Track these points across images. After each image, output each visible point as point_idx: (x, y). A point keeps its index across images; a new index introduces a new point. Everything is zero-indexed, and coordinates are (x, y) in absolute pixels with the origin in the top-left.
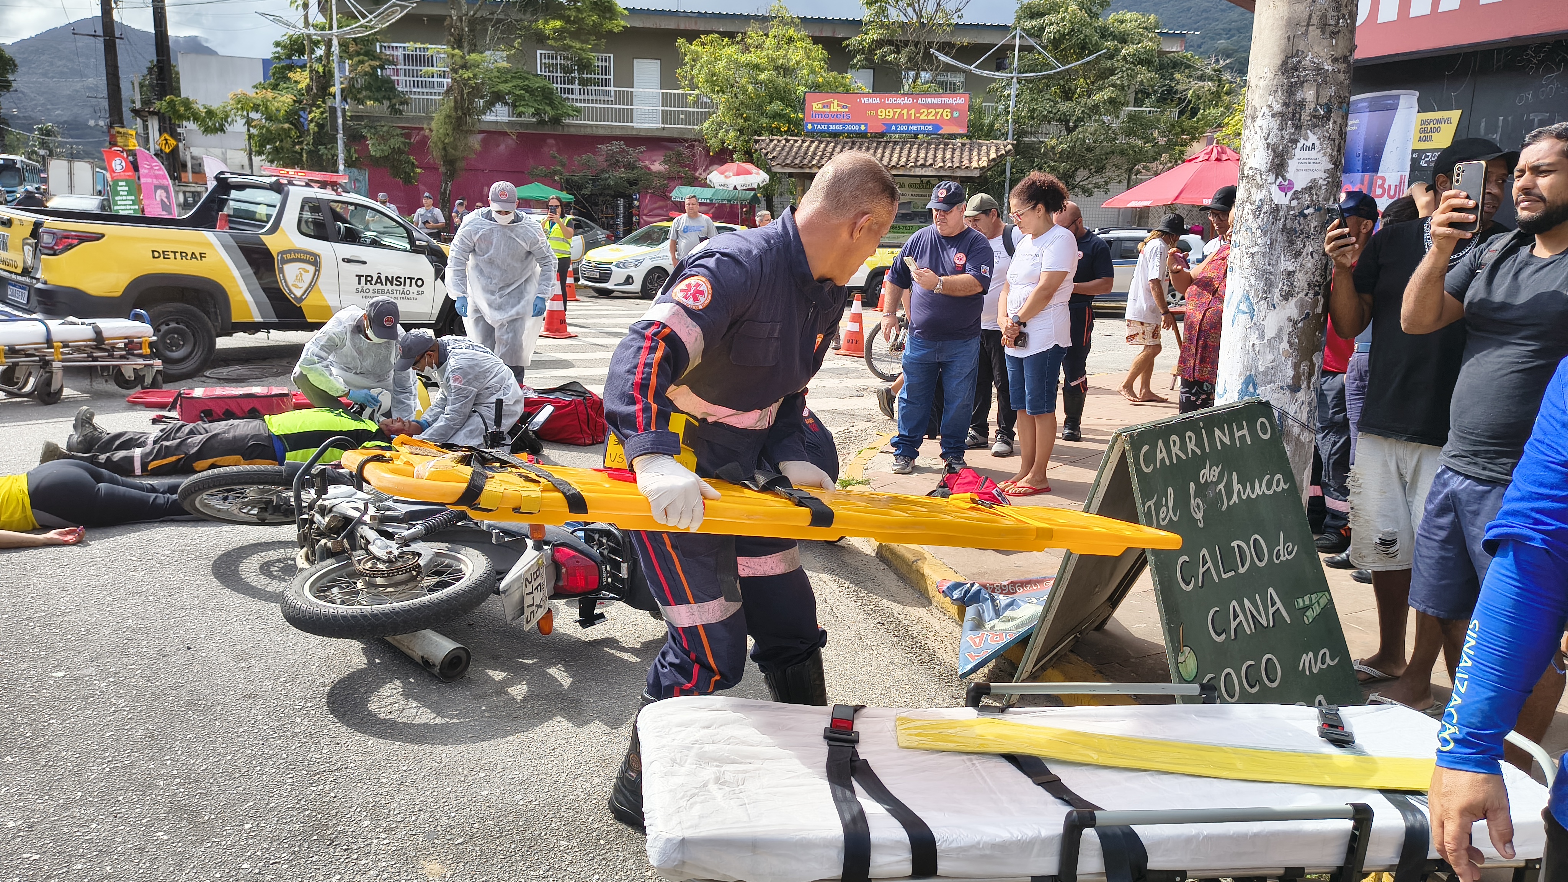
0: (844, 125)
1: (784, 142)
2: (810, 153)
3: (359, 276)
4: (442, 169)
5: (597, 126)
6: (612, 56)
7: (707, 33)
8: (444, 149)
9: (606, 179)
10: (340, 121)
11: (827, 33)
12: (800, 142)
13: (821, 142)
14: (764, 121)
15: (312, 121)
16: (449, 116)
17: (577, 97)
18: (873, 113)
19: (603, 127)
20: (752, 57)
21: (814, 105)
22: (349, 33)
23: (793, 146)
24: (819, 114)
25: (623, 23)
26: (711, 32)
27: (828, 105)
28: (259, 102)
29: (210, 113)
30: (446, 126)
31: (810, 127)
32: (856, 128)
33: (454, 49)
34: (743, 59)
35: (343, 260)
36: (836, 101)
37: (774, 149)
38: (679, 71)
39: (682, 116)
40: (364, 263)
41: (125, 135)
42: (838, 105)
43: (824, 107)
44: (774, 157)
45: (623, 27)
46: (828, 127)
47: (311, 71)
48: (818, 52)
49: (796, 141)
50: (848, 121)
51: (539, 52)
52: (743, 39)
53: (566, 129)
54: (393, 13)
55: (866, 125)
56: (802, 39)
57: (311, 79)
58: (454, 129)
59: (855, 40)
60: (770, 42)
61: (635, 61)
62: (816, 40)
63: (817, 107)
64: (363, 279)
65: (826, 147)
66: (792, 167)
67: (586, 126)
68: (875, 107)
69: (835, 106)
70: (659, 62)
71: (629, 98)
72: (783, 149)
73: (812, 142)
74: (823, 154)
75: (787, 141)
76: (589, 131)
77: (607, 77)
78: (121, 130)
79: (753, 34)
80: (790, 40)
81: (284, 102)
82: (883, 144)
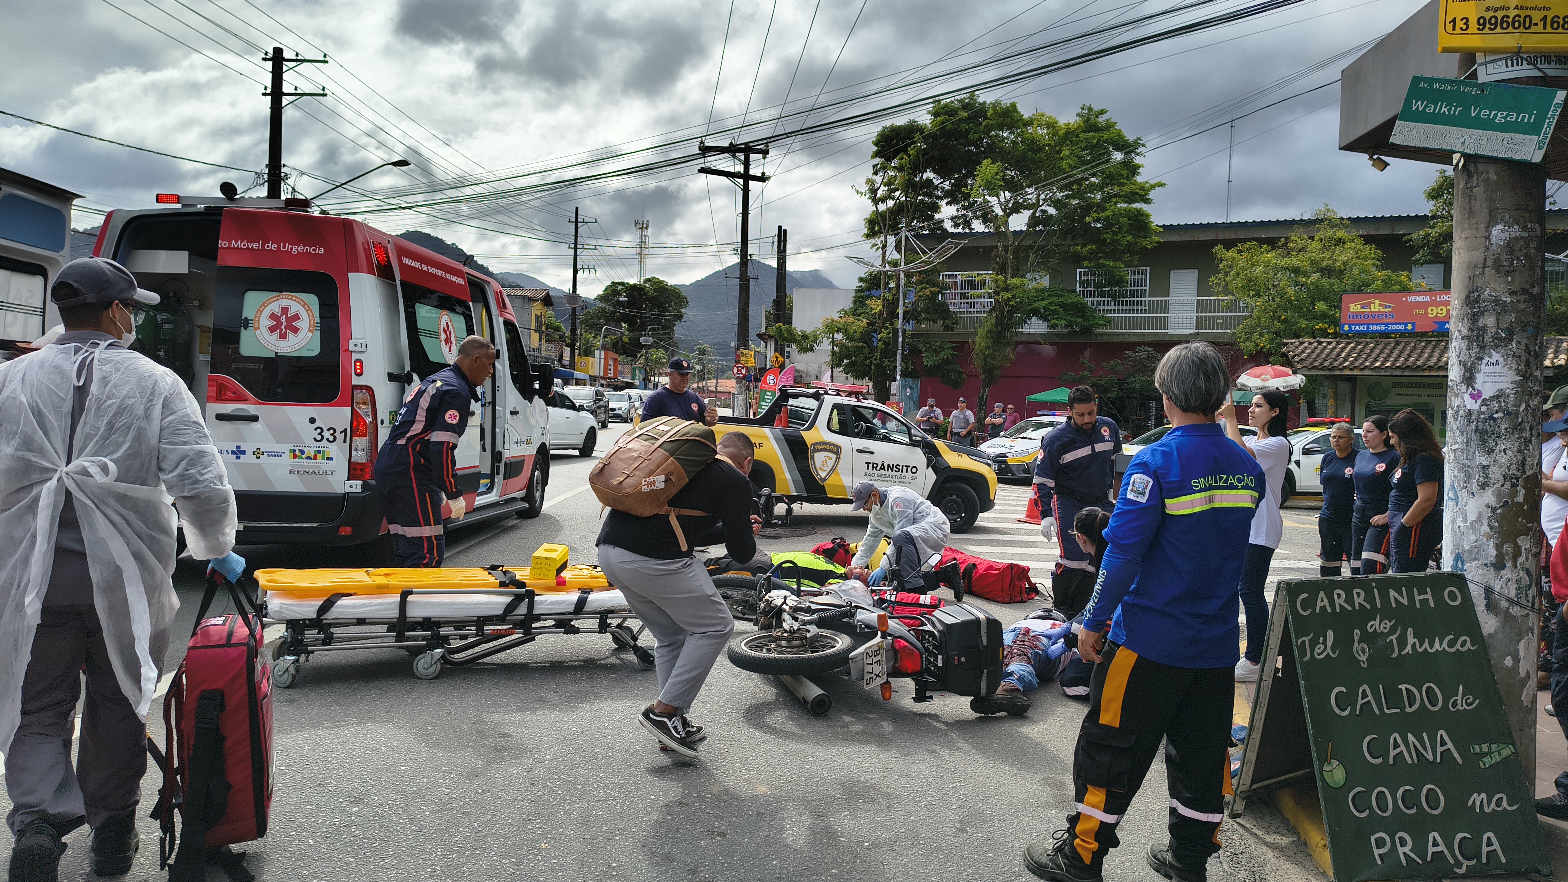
0: (1387, 324)
1: (1315, 344)
2: (1343, 355)
3: (868, 463)
4: (982, 377)
5: (1129, 334)
6: (1148, 269)
7: (1245, 241)
8: (985, 359)
9: (1133, 382)
10: (900, 339)
11: (1385, 231)
12: (1334, 344)
13: (1358, 343)
14: (1303, 323)
15: (880, 340)
16: (991, 332)
17: (1111, 310)
18: (1422, 311)
19: (1136, 334)
20: (1294, 261)
21: (1352, 306)
22: (913, 268)
23: (1325, 348)
24: (1357, 315)
25: (1157, 239)
26: (1250, 240)
27: (1368, 306)
28: (841, 326)
29: (805, 337)
30: (988, 340)
31: (1346, 328)
32: (1402, 327)
33: (997, 274)
34: (1284, 262)
35: (858, 451)
36: (1377, 301)
37: (1303, 352)
38: (1213, 278)
39: (1219, 321)
40: (873, 453)
41: (745, 355)
42: (1380, 305)
43: (1363, 308)
44: (1301, 360)
45: (1157, 242)
46: (1368, 328)
47: (884, 300)
48: (1369, 250)
49: (1329, 343)
50: (1391, 320)
51: (1078, 270)
52: (1285, 244)
53: (1099, 338)
54: (949, 249)
55: (1413, 324)
56: (1352, 241)
57: (883, 306)
58: (994, 342)
59: (1418, 235)
60: (1315, 245)
61: (1172, 272)
62: (1368, 239)
63: (1354, 308)
64: (871, 466)
65: (1364, 347)
66: (1320, 369)
67: (1119, 334)
68: (1425, 305)
69: (1376, 306)
70: (1196, 271)
71: (1165, 307)
72: (1313, 352)
73: (1349, 343)
74: (1359, 355)
75: (1320, 343)
76: (1121, 339)
77: (1143, 288)
78: (744, 351)
79: (1297, 238)
80: (1341, 241)
81: (860, 326)
82: (1433, 343)
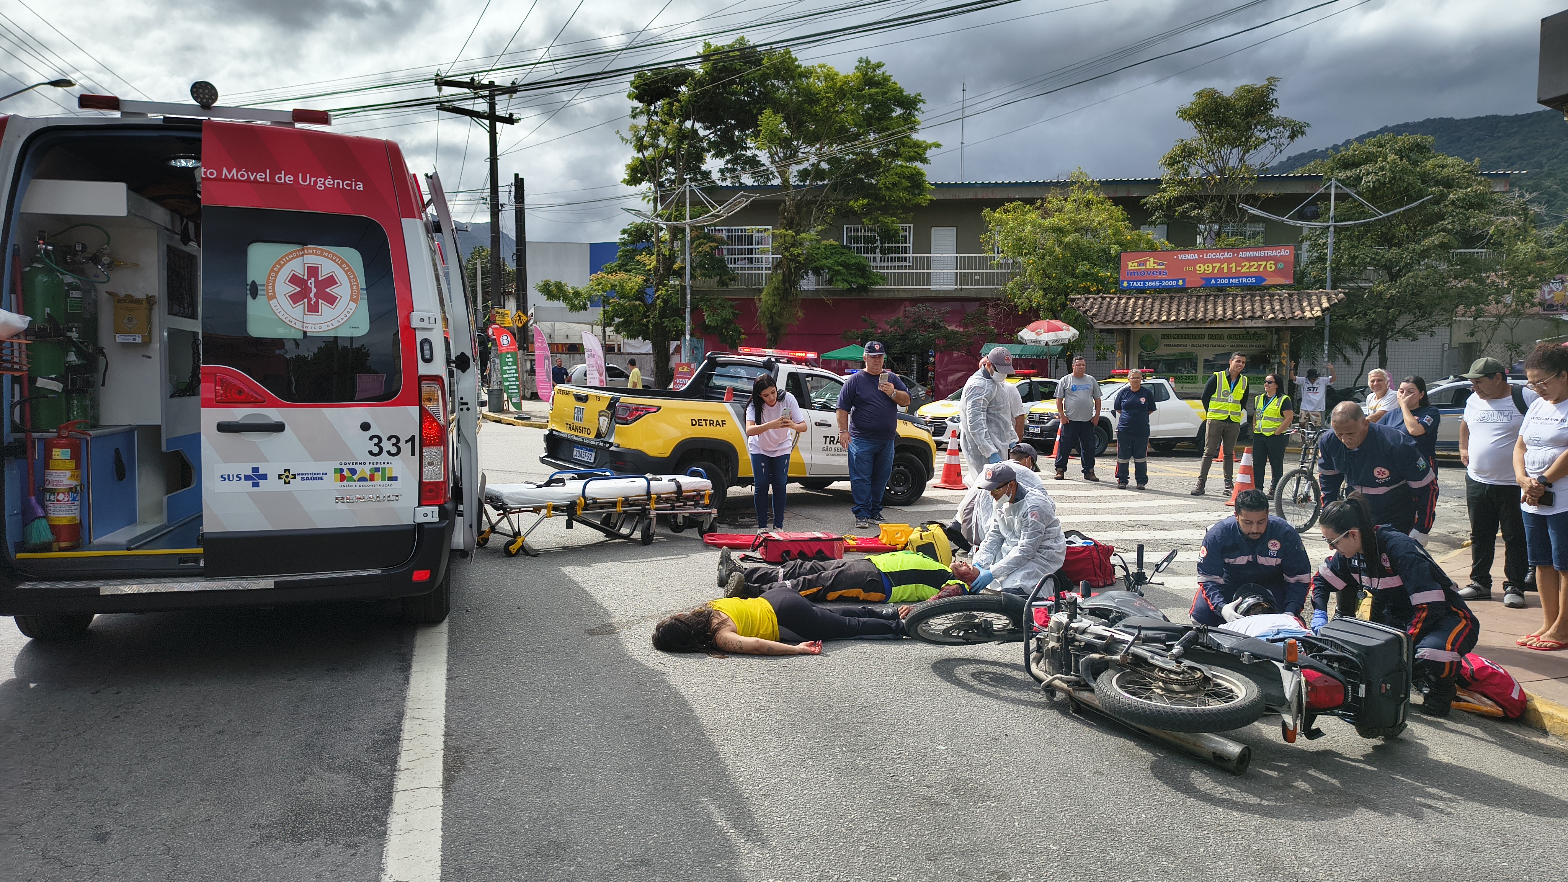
0: (1161, 281)
1: (1100, 299)
2: (1130, 310)
3: (826, 437)
4: (768, 336)
5: (898, 290)
6: (912, 226)
7: (1011, 200)
8: (771, 317)
9: (914, 339)
10: (689, 297)
11: (1122, 193)
12: (1116, 299)
13: (1137, 299)
14: (1070, 281)
15: (658, 297)
16: (777, 289)
18: (1191, 268)
19: (905, 290)
20: (1054, 221)
21: (1130, 264)
22: (700, 222)
23: (1109, 303)
24: (1134, 272)
25: (929, 197)
26: (1015, 200)
27: (1144, 263)
28: (617, 283)
29: (577, 294)
30: (775, 298)
31: (1125, 284)
32: (1174, 283)
33: (787, 230)
34: (1047, 222)
35: (816, 424)
36: (1152, 259)
37: (1092, 307)
38: (983, 236)
39: (977, 277)
41: (502, 314)
42: (1154, 263)
43: (1139, 265)
44: (1094, 315)
45: (930, 200)
46: (1144, 284)
47: (658, 255)
48: (1118, 212)
49: (1112, 299)
50: (1164, 277)
51: (845, 227)
52: (1042, 205)
53: (870, 293)
54: (740, 202)
55: (1184, 280)
56: (1102, 203)
57: (658, 261)
58: (781, 300)
59: (1152, 199)
60: (1069, 206)
61: (933, 229)
62: (1117, 201)
63: (1132, 265)
64: (828, 439)
65: (1144, 303)
66: (1115, 324)
67: (889, 290)
68: (1194, 263)
69: (1151, 264)
70: (955, 229)
71: (927, 264)
72: (1100, 307)
73: (1129, 299)
74: (1143, 310)
75: (1103, 298)
76: (891, 295)
77: (907, 245)
78: (499, 310)
79: (1053, 201)
80: (1088, 204)
81: (636, 282)
82: (1203, 298)
